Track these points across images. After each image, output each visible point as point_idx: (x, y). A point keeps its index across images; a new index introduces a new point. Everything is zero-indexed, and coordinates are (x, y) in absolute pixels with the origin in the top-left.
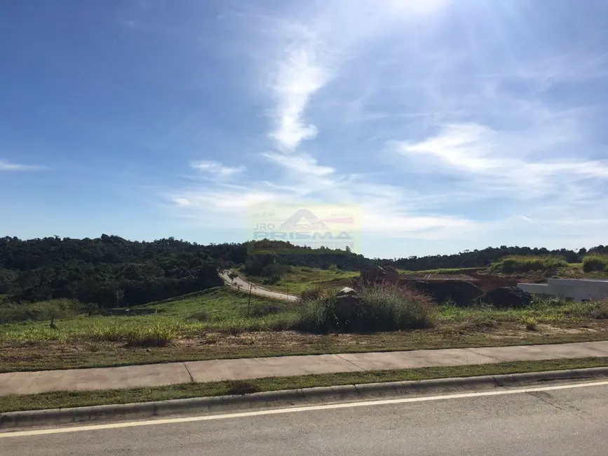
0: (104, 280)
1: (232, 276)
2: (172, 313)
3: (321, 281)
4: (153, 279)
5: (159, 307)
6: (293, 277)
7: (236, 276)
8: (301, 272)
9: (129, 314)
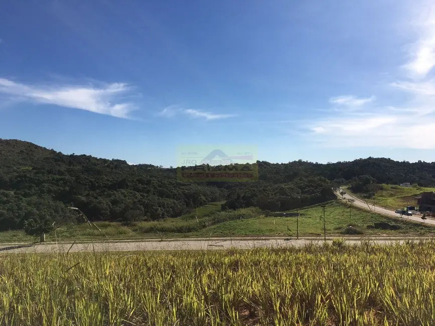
0: (269, 196)
1: (342, 194)
2: (309, 216)
3: (403, 196)
4: (295, 195)
5: (300, 212)
6: (384, 193)
7: (345, 193)
8: (390, 189)
9: (287, 216)
